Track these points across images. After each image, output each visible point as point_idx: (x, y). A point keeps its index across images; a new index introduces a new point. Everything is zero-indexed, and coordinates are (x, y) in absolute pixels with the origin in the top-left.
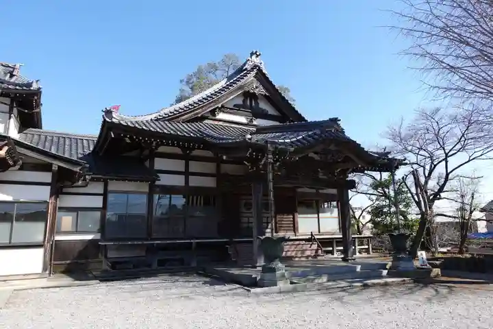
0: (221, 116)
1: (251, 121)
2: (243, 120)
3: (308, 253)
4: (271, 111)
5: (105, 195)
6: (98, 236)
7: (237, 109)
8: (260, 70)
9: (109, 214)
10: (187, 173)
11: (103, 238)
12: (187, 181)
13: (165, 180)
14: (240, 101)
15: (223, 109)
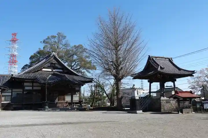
0: (44, 70)
1: (53, 70)
2: (50, 70)
3: (65, 106)
4: (59, 67)
5: (12, 92)
6: (10, 102)
7: (48, 67)
8: (55, 57)
9: (13, 97)
10: (33, 86)
11: (12, 102)
12: (33, 88)
13: (27, 88)
14: (49, 65)
15: (44, 68)
